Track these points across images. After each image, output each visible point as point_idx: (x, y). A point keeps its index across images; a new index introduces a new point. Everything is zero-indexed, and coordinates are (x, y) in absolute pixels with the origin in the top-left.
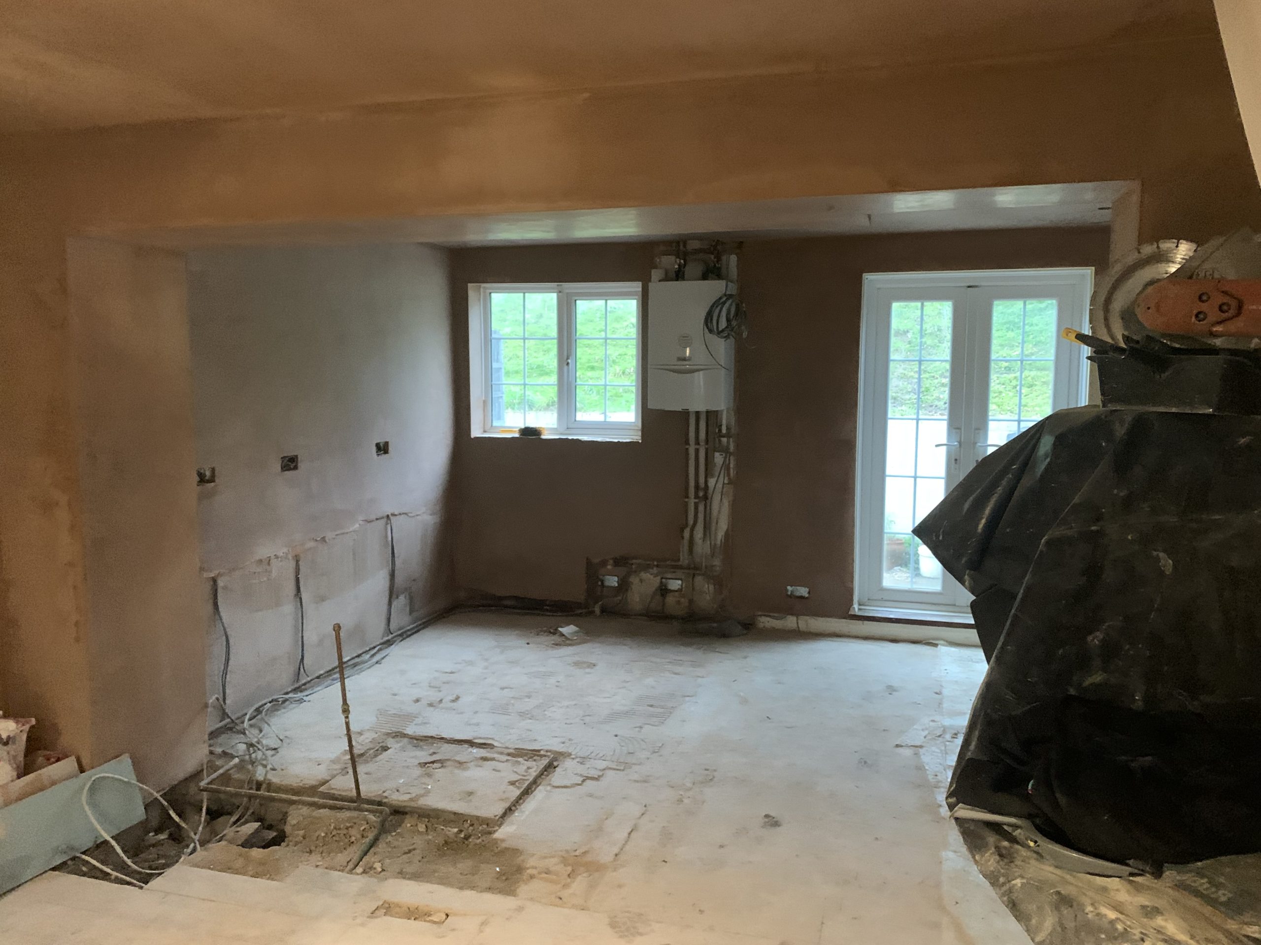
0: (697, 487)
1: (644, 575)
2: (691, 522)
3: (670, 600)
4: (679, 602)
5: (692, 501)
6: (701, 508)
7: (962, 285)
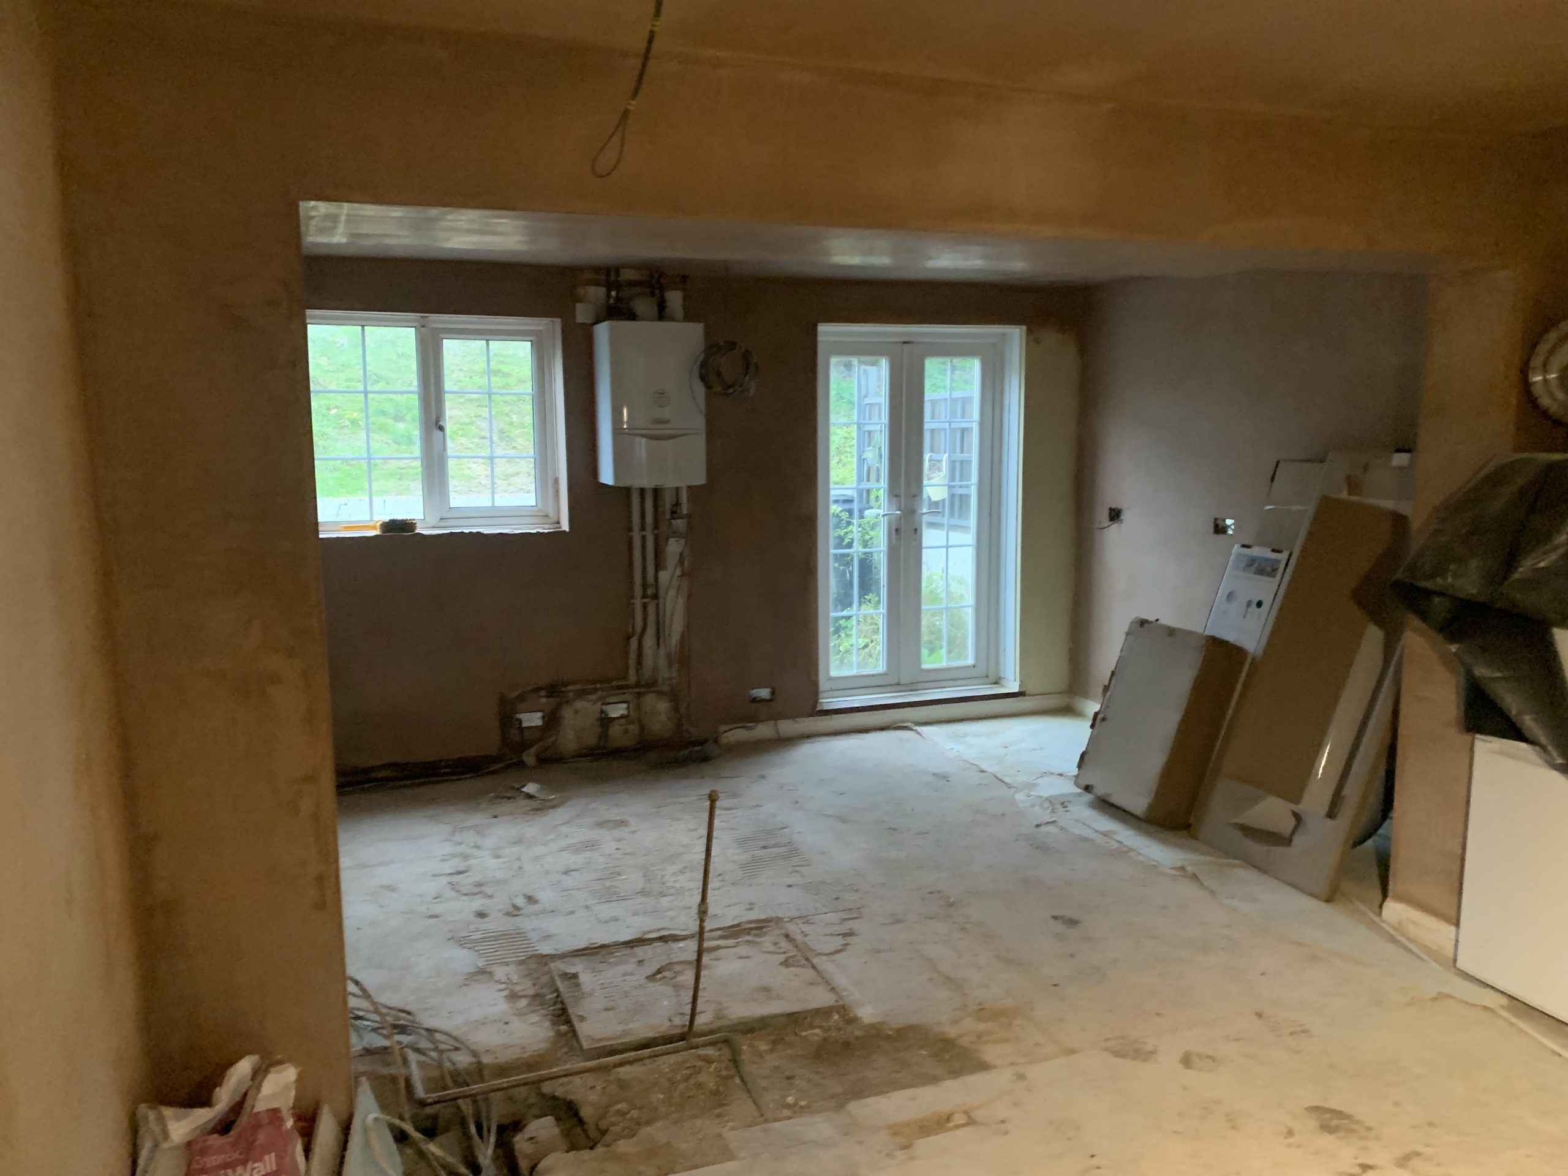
0: (645, 585)
1: (579, 704)
2: (638, 628)
3: (615, 730)
4: (626, 732)
5: (638, 603)
6: (651, 609)
7: (898, 340)
